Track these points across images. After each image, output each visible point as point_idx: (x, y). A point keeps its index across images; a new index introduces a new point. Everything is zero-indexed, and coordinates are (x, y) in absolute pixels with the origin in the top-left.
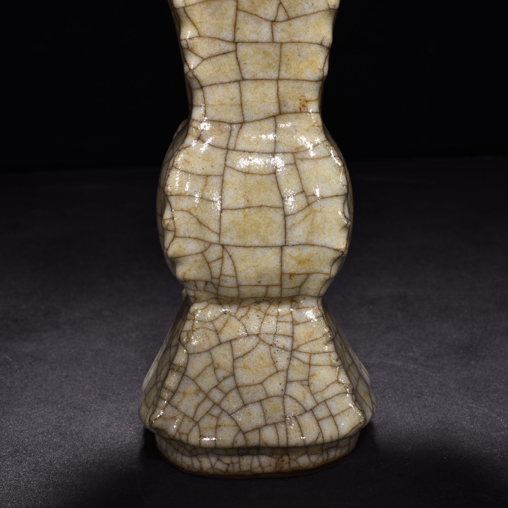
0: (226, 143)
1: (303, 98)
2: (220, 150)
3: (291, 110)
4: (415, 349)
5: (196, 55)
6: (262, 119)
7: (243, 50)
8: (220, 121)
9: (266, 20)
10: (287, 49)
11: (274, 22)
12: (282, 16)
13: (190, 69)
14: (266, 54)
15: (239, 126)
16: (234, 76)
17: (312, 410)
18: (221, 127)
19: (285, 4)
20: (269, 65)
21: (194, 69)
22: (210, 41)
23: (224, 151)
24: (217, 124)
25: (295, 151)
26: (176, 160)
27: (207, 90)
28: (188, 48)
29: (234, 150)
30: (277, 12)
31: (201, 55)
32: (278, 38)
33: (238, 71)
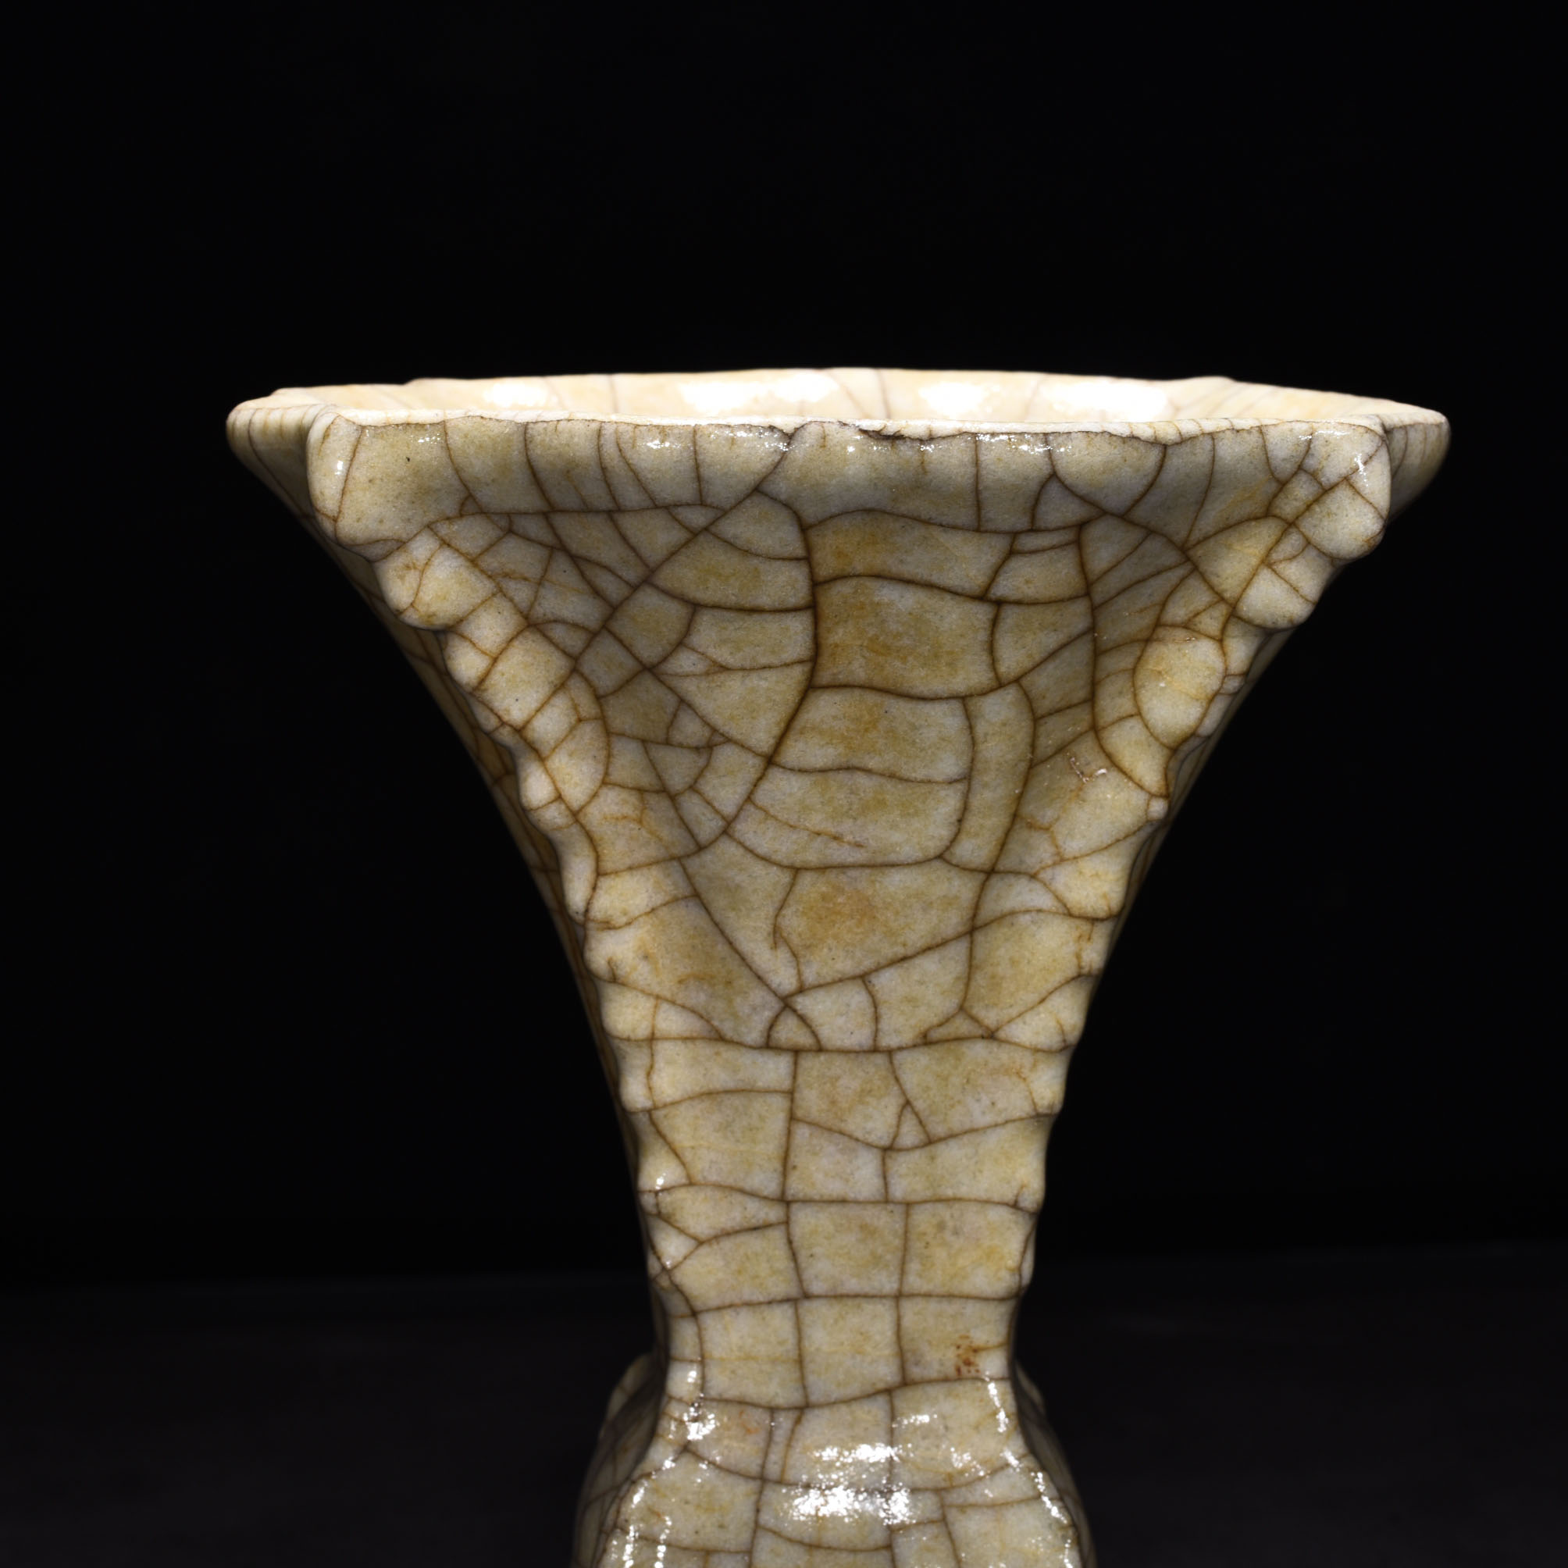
0: (759, 1462)
1: (965, 1343)
2: (741, 1481)
3: (934, 1375)
5: (681, 1231)
6: (855, 1399)
7: (805, 1220)
8: (742, 1403)
9: (869, 1145)
10: (923, 1219)
11: (888, 1150)
12: (910, 1134)
13: (664, 1268)
14: (868, 1231)
15: (793, 1415)
16: (781, 1286)
18: (745, 1417)
19: (920, 1105)
20: (876, 1260)
21: (675, 1267)
22: (718, 1194)
23: (753, 1486)
24: (734, 1410)
25: (943, 1484)
26: (623, 1509)
27: (709, 1321)
28: (659, 1215)
29: (781, 1482)
30: (898, 1126)
31: (692, 1231)
33: (791, 1274)
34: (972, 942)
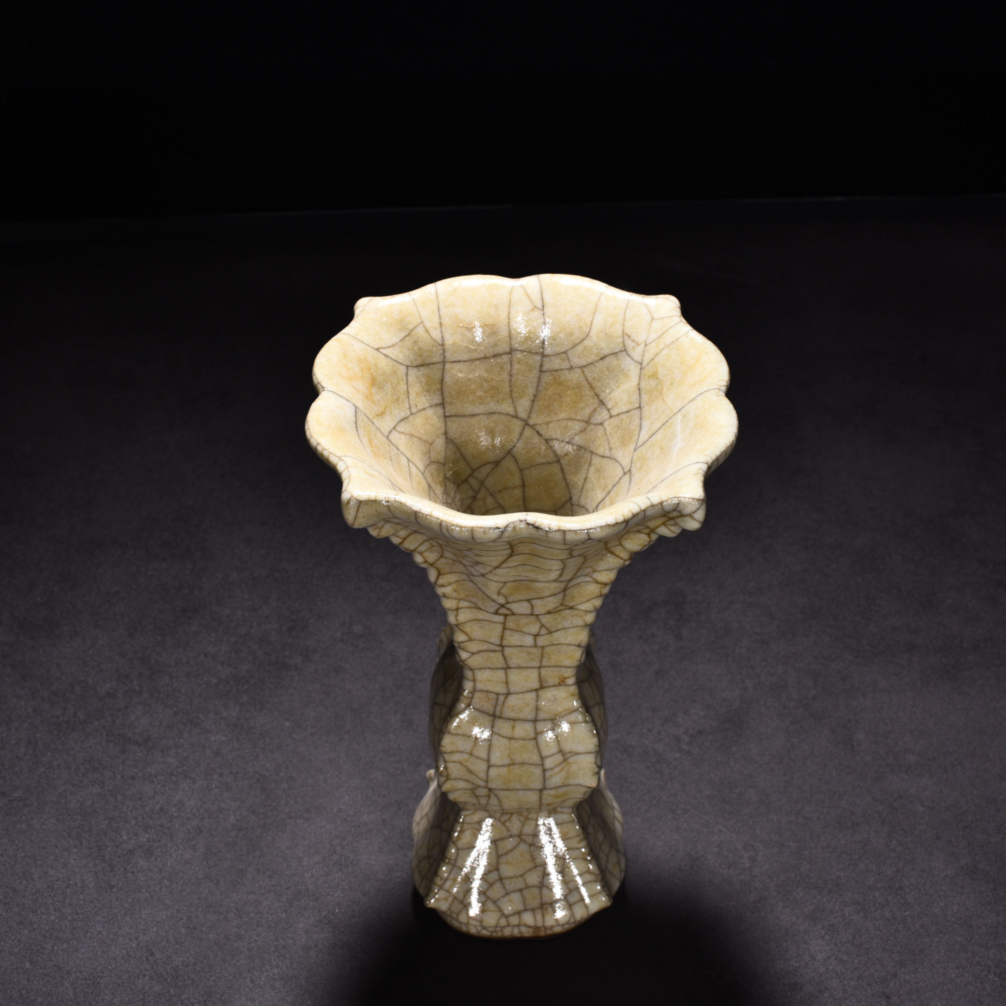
0: (493, 710)
1: (562, 676)
2: (487, 716)
3: (551, 684)
5: (468, 651)
6: (525, 692)
7: (507, 651)
8: (488, 692)
9: (530, 634)
10: (547, 650)
11: (537, 635)
12: (544, 632)
13: (462, 659)
14: (529, 653)
15: (504, 696)
16: (501, 665)
18: (488, 695)
19: (547, 625)
20: (532, 659)
21: (465, 659)
22: (479, 642)
23: (491, 718)
24: (485, 693)
25: (554, 717)
27: (476, 671)
28: (461, 648)
29: (500, 717)
30: (540, 630)
31: (471, 651)
32: (540, 643)
33: (504, 662)
34: (564, 593)
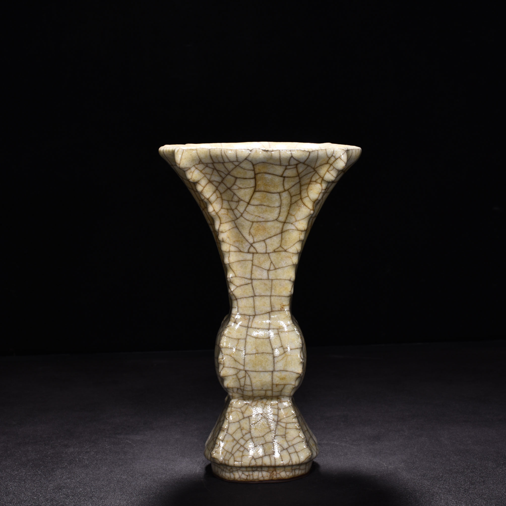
0: (247, 324)
1: (282, 304)
2: (244, 327)
3: (277, 310)
4: (347, 437)
5: (234, 285)
6: (264, 314)
7: (255, 282)
8: (244, 315)
9: (265, 269)
10: (274, 282)
11: (269, 270)
12: (272, 268)
13: (231, 291)
14: (265, 284)
15: (253, 317)
16: (251, 294)
17: (287, 449)
18: (245, 317)
19: (274, 263)
20: (267, 290)
21: (233, 291)
22: (240, 278)
23: (246, 328)
24: (243, 316)
25: (278, 328)
26: (224, 332)
27: (239, 300)
28: (230, 282)
29: (251, 328)
30: (270, 266)
31: (236, 285)
32: (270, 278)
33: (253, 292)
34: (282, 235)
